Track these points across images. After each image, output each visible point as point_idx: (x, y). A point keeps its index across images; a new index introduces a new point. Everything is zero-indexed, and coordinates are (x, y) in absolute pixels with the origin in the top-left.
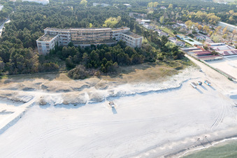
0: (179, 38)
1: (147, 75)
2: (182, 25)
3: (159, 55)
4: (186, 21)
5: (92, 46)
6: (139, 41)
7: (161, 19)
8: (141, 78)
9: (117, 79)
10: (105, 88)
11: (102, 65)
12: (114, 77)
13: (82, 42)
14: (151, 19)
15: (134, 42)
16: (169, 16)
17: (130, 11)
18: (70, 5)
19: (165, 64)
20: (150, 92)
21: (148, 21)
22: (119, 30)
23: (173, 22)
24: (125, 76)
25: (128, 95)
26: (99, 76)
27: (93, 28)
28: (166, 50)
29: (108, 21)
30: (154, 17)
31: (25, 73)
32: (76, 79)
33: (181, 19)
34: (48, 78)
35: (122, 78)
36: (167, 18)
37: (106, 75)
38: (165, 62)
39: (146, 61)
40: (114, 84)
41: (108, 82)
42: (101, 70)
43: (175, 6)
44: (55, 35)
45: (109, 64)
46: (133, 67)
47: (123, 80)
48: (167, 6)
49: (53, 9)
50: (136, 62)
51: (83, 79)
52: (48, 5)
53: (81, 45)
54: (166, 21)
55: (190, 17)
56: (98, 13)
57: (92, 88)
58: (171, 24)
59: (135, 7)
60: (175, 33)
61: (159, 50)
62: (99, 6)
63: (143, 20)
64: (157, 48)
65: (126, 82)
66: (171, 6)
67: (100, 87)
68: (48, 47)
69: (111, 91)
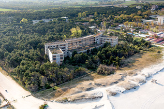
1: (148, 60)
2: (120, 26)
6: (117, 40)
8: (147, 63)
9: (134, 67)
10: (137, 74)
12: (130, 67)
15: (115, 42)
17: (73, 21)
19: (148, 52)
21: (94, 27)
25: (155, 74)
28: (137, 43)
31: (67, 81)
40: (137, 71)
41: (132, 70)
43: (99, 14)
46: (131, 58)
47: (139, 67)
51: (113, 73)
56: (52, 28)
57: (128, 76)
58: (115, 26)
60: (125, 32)
61: (132, 44)
64: (129, 44)
66: (96, 14)
67: (133, 75)
68: (61, 58)
69: (143, 75)
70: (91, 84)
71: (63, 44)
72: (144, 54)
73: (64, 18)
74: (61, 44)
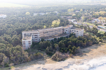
0: (101, 28)
1: (101, 52)
2: (96, 20)
3: (98, 39)
4: (97, 17)
7: (83, 18)
8: (99, 54)
9: (85, 57)
10: (83, 64)
11: (70, 50)
12: (82, 56)
15: (80, 33)
21: (74, 20)
22: (67, 27)
23: (90, 19)
24: (87, 54)
25: (100, 66)
27: (46, 28)
28: (100, 35)
29: (54, 23)
30: (78, 18)
31: (24, 62)
32: (59, 61)
33: (94, 17)
34: (41, 63)
35: (87, 56)
36: (85, 17)
37: (76, 56)
38: (104, 42)
39: (94, 43)
40: (86, 60)
41: (81, 59)
42: (70, 53)
43: (84, 10)
46: (88, 48)
47: (89, 57)
48: (79, 10)
50: (88, 45)
51: (64, 60)
52: (7, 18)
54: (86, 19)
55: (98, 15)
57: (74, 65)
59: (61, 13)
60: (96, 25)
61: (96, 36)
62: (39, 15)
63: (72, 20)
64: (93, 35)
65: (92, 58)
66: (81, 10)
67: (79, 64)
68: (29, 44)
69: (88, 65)
70: (39, 68)
71: (36, 32)
72: (101, 45)
73: (55, 13)
74: (35, 32)
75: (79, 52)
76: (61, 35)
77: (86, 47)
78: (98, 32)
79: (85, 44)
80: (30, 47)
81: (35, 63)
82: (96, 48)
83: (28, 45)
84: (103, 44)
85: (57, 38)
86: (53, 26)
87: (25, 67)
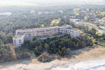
0: (101, 29)
1: (91, 55)
2: (100, 20)
3: (94, 41)
4: (102, 18)
5: (48, 39)
6: (78, 33)
7: (86, 18)
8: (89, 57)
9: (72, 59)
10: (67, 67)
11: (59, 51)
12: (70, 58)
13: (41, 37)
14: (78, 19)
16: (89, 15)
17: (64, 15)
18: (24, 14)
19: (100, 47)
20: (99, 66)
21: (77, 20)
22: (63, 27)
23: (93, 19)
24: (76, 57)
26: (59, 59)
27: (44, 27)
28: (97, 37)
29: (53, 22)
30: (81, 17)
31: (9, 61)
32: (44, 62)
34: (25, 63)
35: (76, 58)
36: (89, 17)
37: (64, 57)
38: (99, 45)
39: (87, 45)
40: (72, 63)
41: (67, 62)
42: (59, 54)
43: (90, 10)
44: (24, 34)
45: (64, 50)
46: (80, 50)
47: (77, 60)
48: (85, 10)
49: (15, 18)
50: (81, 47)
51: (49, 62)
52: (11, 16)
53: (41, 39)
54: (89, 19)
55: (103, 15)
56: (44, 18)
57: (58, 67)
58: (93, 21)
59: (65, 12)
60: (98, 26)
61: (93, 37)
62: (43, 13)
63: (74, 20)
64: (90, 37)
65: (79, 61)
66: (88, 10)
67: (64, 66)
68: (20, 42)
69: (72, 68)
70: (21, 68)
72: (95, 48)
73: (60, 12)
75: (68, 54)
76: (56, 34)
77: (78, 49)
78: (96, 34)
79: (77, 45)
80: (21, 45)
81: (19, 63)
82: (88, 50)
83: (19, 44)
84: (97, 47)
85: (50, 38)
86: (52, 25)
87: (8, 66)
